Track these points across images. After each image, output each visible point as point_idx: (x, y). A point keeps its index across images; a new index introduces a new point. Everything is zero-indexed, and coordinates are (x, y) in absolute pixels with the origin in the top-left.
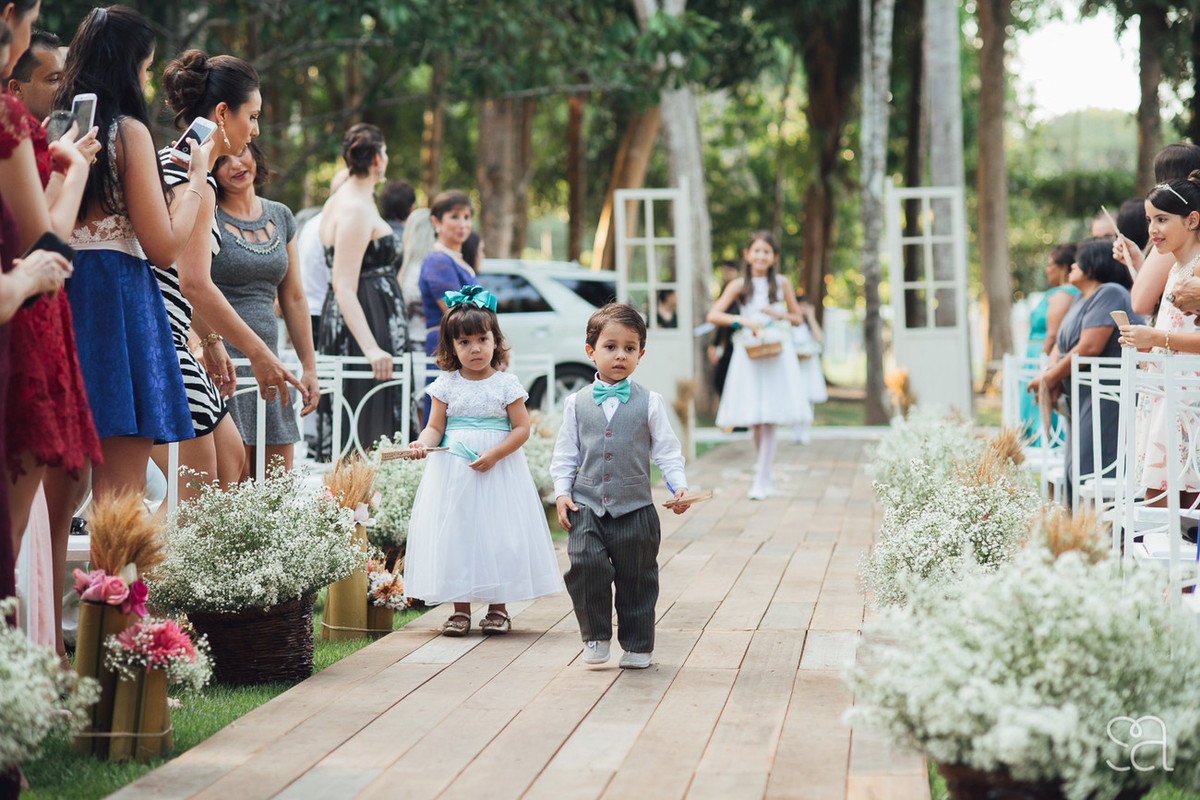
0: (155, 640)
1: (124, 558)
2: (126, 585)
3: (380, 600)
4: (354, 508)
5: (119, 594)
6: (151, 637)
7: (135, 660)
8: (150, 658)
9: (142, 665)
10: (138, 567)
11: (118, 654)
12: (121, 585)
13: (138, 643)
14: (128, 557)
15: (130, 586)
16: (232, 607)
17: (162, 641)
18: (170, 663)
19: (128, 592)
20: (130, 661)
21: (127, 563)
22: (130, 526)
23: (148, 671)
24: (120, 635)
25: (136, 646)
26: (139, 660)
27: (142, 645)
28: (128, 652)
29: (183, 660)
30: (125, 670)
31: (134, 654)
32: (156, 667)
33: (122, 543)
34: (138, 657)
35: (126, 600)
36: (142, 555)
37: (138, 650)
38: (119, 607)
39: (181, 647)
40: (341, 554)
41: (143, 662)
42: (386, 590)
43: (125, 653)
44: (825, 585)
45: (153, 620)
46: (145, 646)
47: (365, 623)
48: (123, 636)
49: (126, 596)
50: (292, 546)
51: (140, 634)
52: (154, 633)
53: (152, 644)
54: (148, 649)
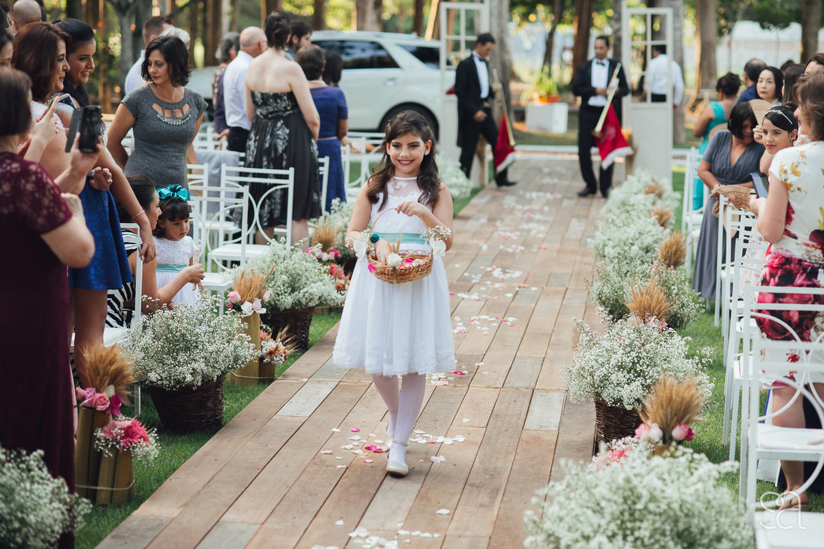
0: (125, 433)
1: (107, 382)
2: (107, 399)
3: (267, 360)
4: (251, 301)
5: (103, 405)
6: (123, 431)
7: (113, 445)
8: (122, 444)
9: (117, 448)
10: (115, 386)
11: (102, 441)
12: (105, 399)
13: (115, 435)
14: (110, 381)
15: (110, 399)
17: (129, 433)
18: (134, 448)
19: (109, 403)
20: (110, 446)
21: (109, 384)
22: (111, 363)
23: (120, 451)
24: (104, 428)
25: (113, 436)
26: (115, 445)
27: (117, 435)
28: (109, 440)
29: (141, 446)
30: (107, 452)
31: (112, 441)
32: (125, 450)
33: (106, 373)
34: (115, 443)
35: (107, 409)
36: (118, 379)
37: (115, 439)
38: (104, 412)
39: (140, 438)
41: (118, 446)
42: (271, 353)
43: (106, 440)
44: (553, 337)
45: (124, 418)
46: (119, 437)
47: (257, 374)
48: (106, 428)
49: (108, 406)
51: (116, 429)
52: (124, 429)
53: (123, 435)
54: (121, 439)
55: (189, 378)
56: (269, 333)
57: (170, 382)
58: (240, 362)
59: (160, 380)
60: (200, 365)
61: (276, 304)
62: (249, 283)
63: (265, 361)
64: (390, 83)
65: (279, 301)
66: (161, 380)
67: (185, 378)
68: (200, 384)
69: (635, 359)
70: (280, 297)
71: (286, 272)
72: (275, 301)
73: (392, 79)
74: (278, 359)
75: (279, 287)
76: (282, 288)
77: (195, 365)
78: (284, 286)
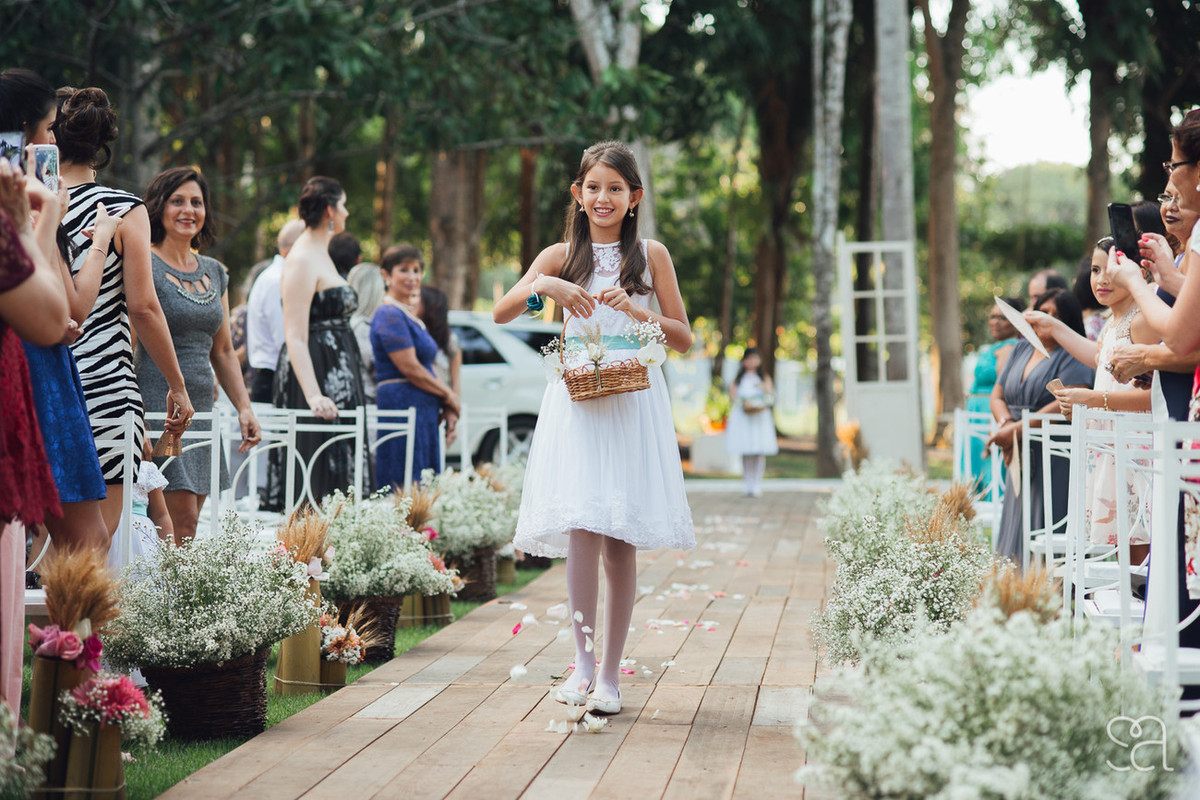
0: (109, 695)
1: (79, 613)
2: (80, 641)
3: (333, 655)
4: (307, 562)
5: (73, 649)
6: (106, 692)
7: (89, 716)
8: (104, 714)
9: (96, 720)
10: (92, 622)
11: (72, 709)
12: (75, 641)
13: (92, 698)
14: (83, 612)
15: (84, 642)
16: (185, 662)
17: (117, 696)
18: (124, 718)
19: (82, 647)
20: (84, 716)
21: (82, 618)
22: (85, 581)
23: (102, 726)
24: (74, 691)
25: (90, 702)
26: (93, 716)
27: (96, 700)
28: (82, 707)
29: (137, 715)
30: (80, 726)
31: (88, 710)
32: (110, 723)
33: (77, 598)
34: (92, 712)
35: (81, 656)
36: (96, 610)
37: (92, 706)
38: (74, 662)
39: (135, 703)
40: (294, 609)
41: (97, 717)
42: (339, 645)
43: (79, 709)
44: (777, 640)
45: (107, 675)
46: (99, 702)
47: (318, 678)
48: (77, 691)
49: (80, 651)
50: (245, 600)
51: (95, 689)
52: (108, 689)
53: (106, 699)
54: (102, 704)
55: (211, 645)
56: (335, 615)
57: (181, 654)
58: (293, 625)
59: (163, 650)
60: (228, 624)
61: (343, 587)
62: (302, 535)
63: (329, 657)
64: (493, 386)
65: (347, 582)
66: (166, 650)
67: (204, 646)
68: (228, 656)
69: (931, 592)
70: (350, 576)
71: (358, 538)
72: (340, 582)
73: (497, 380)
74: (350, 654)
75: (346, 560)
76: (353, 562)
77: (220, 626)
78: (355, 558)
